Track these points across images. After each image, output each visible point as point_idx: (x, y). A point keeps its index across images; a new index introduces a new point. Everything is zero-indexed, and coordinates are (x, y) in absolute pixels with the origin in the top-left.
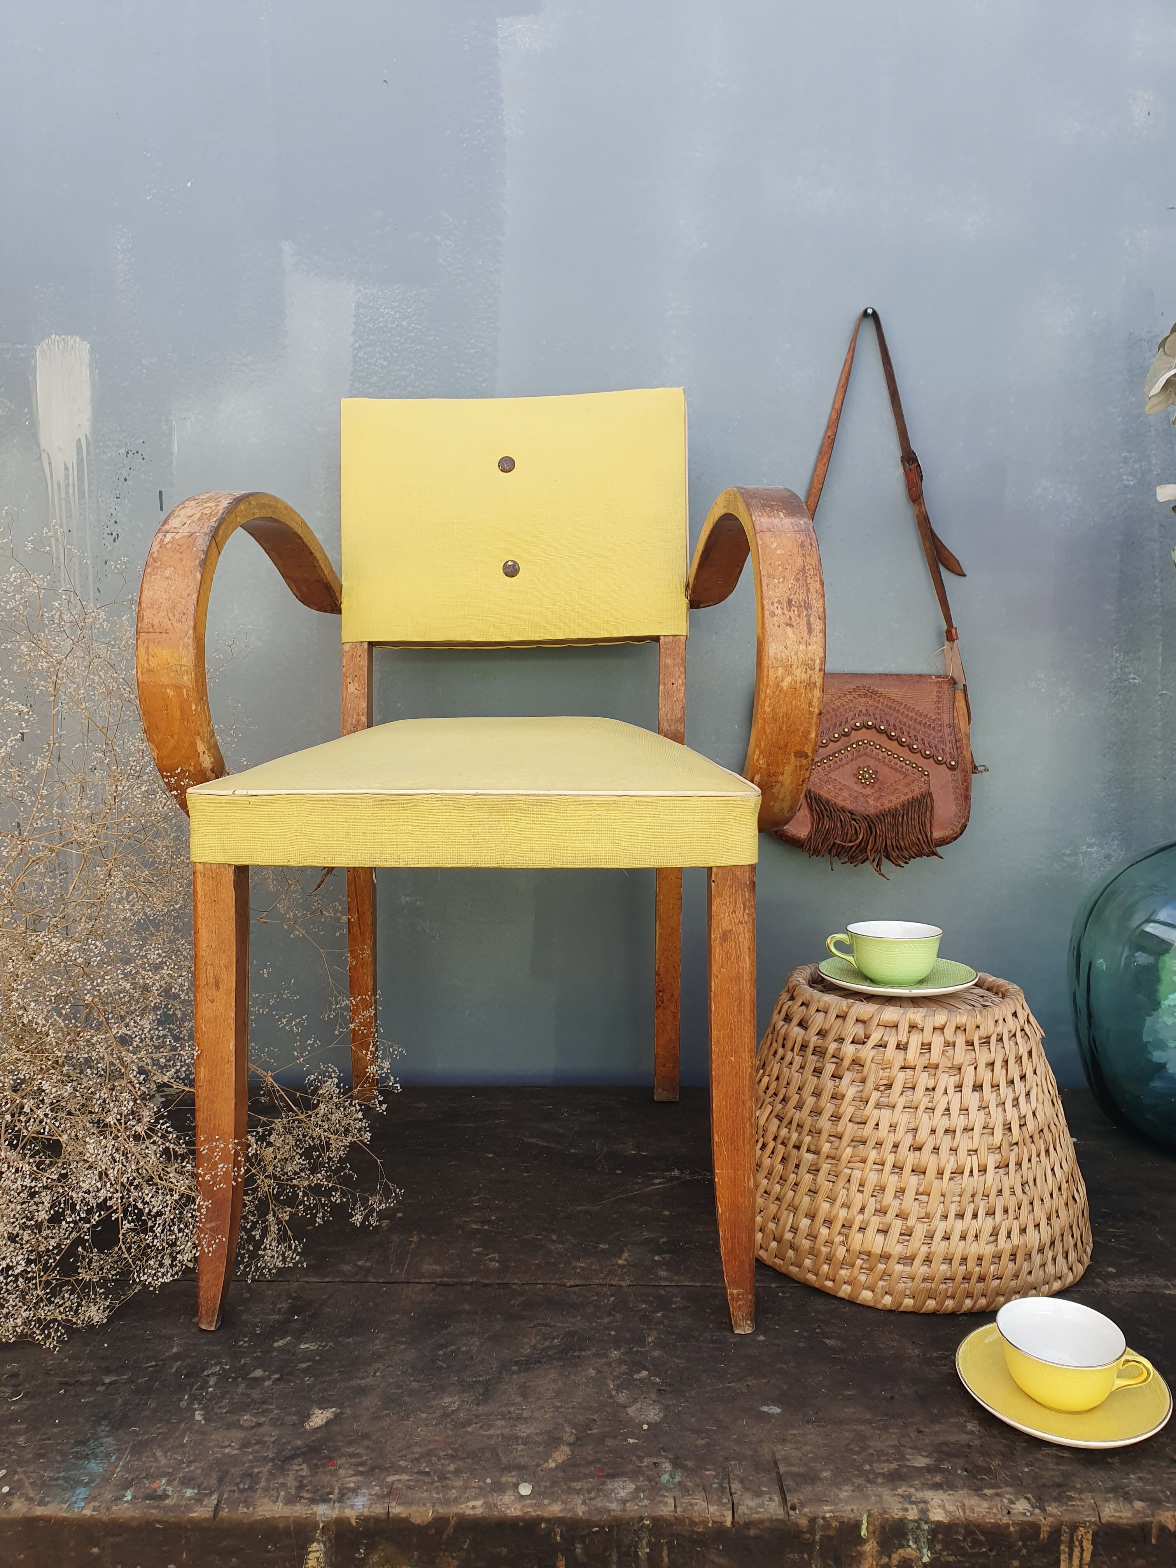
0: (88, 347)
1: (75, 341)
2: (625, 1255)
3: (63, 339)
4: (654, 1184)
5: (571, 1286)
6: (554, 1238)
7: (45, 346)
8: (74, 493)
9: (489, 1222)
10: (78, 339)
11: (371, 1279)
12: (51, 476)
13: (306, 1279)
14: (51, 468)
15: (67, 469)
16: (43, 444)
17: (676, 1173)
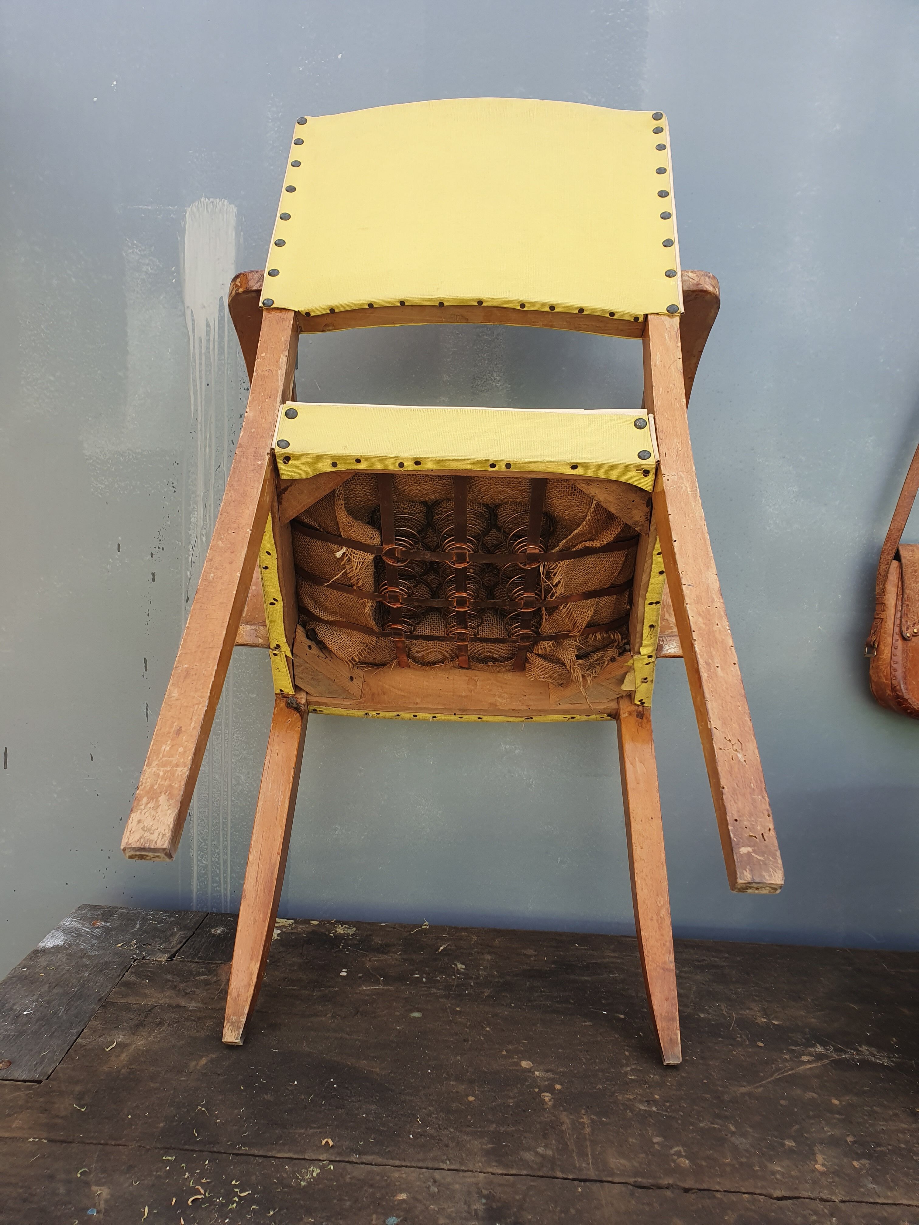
0: (235, 210)
1: (223, 204)
2: (820, 1158)
3: (212, 202)
4: (804, 1063)
5: (778, 1199)
6: (733, 1128)
7: (194, 208)
8: (214, 348)
9: (655, 1102)
10: (226, 202)
11: (559, 1174)
12: (194, 332)
13: (490, 1170)
14: (193, 325)
15: (208, 325)
16: (188, 301)
17: (820, 1049)
